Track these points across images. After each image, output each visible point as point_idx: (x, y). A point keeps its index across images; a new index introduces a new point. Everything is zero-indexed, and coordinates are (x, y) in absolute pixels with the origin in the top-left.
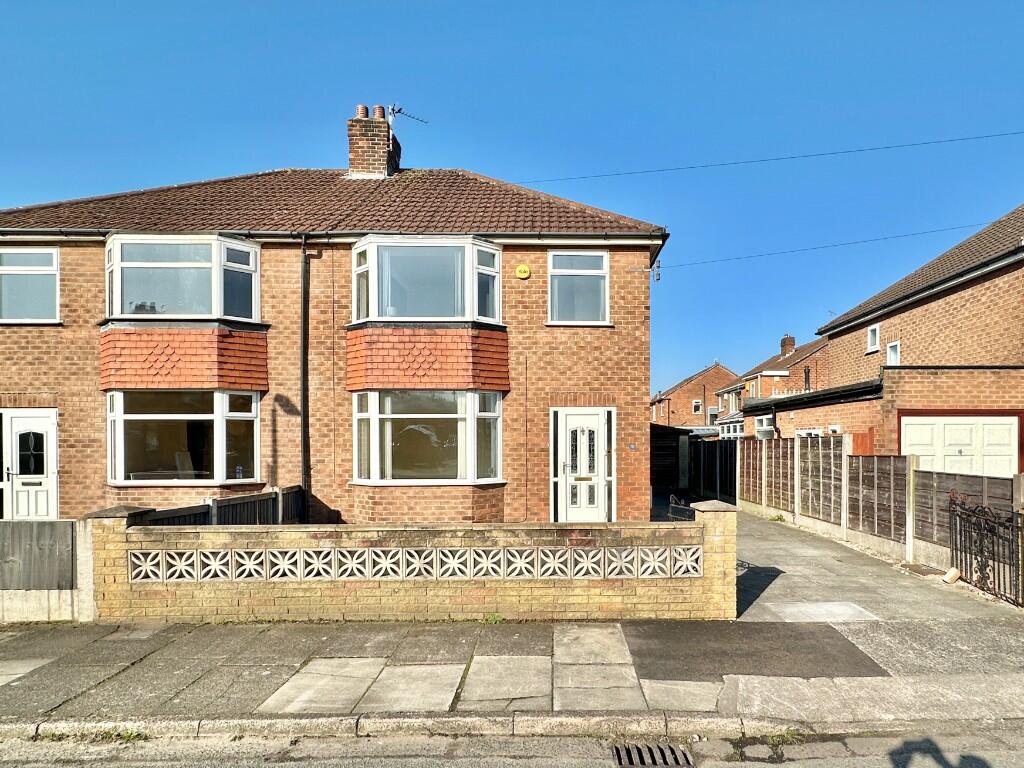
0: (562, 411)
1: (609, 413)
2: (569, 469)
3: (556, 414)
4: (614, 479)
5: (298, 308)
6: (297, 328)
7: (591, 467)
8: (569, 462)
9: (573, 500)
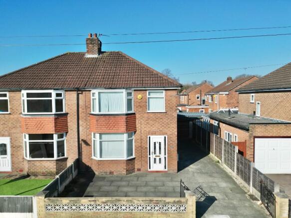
0: (151, 137)
1: (165, 137)
2: (153, 154)
3: (150, 137)
4: (166, 156)
5: (76, 108)
6: (76, 114)
7: (160, 153)
8: (153, 151)
9: (155, 162)
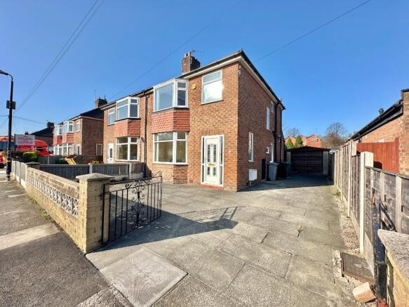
0: (206, 138)
1: (222, 137)
2: (207, 161)
3: (203, 139)
4: (223, 165)
8: (207, 158)
9: (208, 173)
